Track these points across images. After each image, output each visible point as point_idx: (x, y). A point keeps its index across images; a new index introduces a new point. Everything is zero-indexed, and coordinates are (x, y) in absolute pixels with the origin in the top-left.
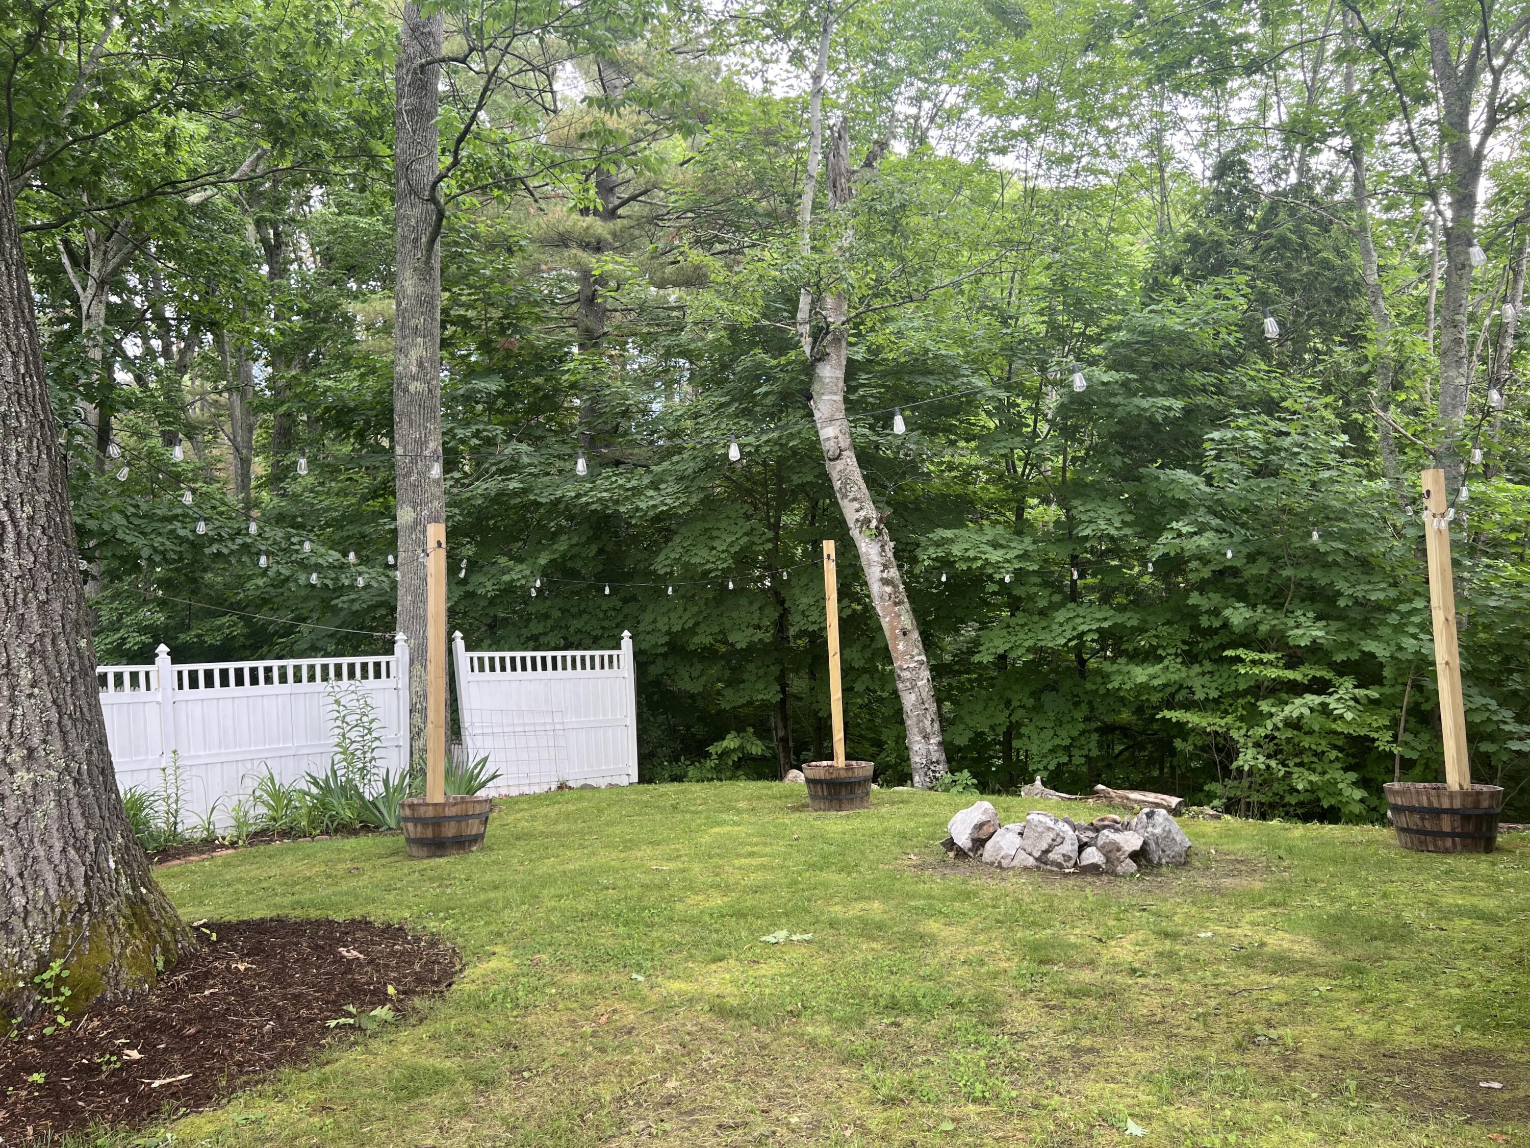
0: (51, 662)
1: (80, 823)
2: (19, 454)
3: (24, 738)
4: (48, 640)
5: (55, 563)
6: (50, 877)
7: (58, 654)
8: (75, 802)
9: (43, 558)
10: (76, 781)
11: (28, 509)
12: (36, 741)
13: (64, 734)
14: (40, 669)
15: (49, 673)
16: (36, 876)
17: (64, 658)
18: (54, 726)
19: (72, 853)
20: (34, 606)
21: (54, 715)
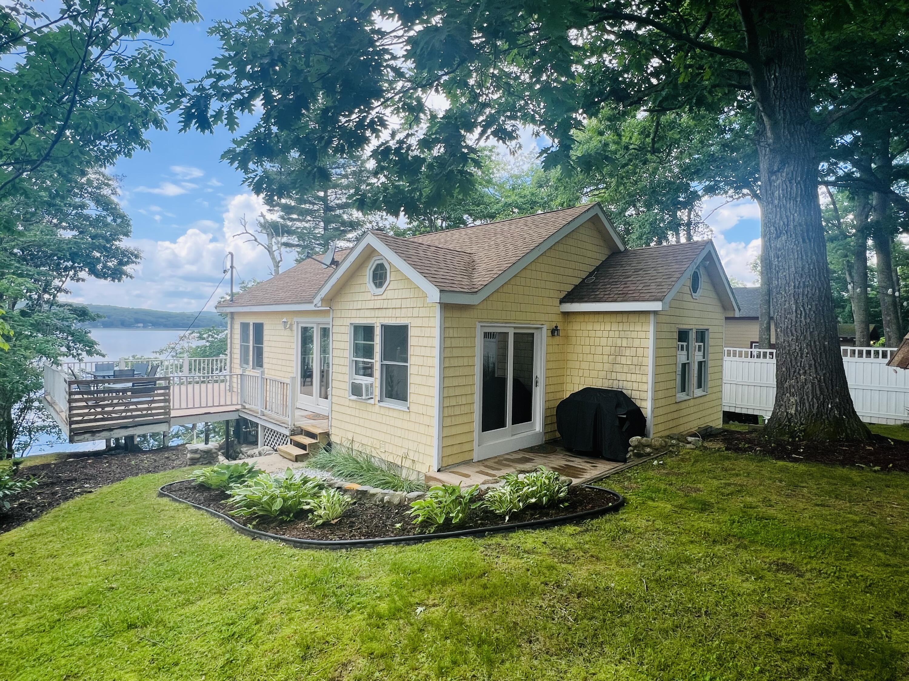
0: (813, 348)
1: (818, 392)
2: (808, 291)
3: (804, 368)
4: (812, 342)
5: (817, 320)
6: (807, 404)
7: (815, 346)
8: (817, 386)
9: (813, 320)
10: (818, 381)
11: (810, 306)
12: (807, 368)
13: (816, 368)
14: (809, 349)
15: (812, 351)
16: (804, 404)
17: (818, 347)
18: (813, 365)
19: (815, 400)
20: (808, 333)
21: (813, 362)
